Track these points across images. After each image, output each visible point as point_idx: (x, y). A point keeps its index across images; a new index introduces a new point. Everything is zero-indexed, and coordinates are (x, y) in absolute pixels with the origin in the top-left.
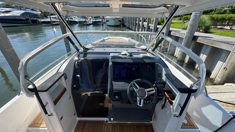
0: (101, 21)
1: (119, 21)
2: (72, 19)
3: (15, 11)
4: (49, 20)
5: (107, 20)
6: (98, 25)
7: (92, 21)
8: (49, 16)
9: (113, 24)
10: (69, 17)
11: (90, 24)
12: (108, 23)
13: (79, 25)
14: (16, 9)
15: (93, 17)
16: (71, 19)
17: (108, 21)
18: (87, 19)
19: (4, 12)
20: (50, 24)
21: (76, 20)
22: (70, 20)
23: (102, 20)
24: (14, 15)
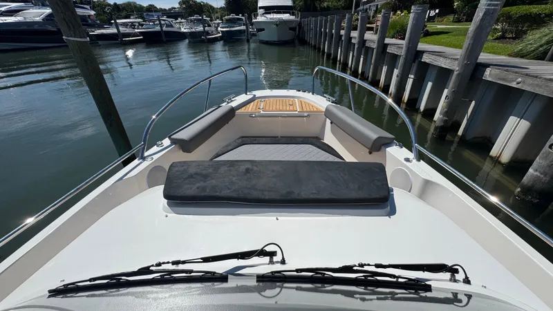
0: (244, 31)
1: (291, 29)
2: (172, 26)
3: (31, 11)
4: (113, 30)
5: (258, 28)
6: (238, 40)
7: (222, 29)
8: (113, 21)
9: (275, 38)
10: (163, 22)
11: (216, 40)
12: (263, 36)
13: (189, 42)
14: (33, 3)
15: (224, 21)
16: (167, 26)
17: (263, 30)
18: (209, 26)
19: (4, 12)
20: (117, 40)
21: (183, 30)
22: (164, 28)
23: (247, 27)
24: (28, 20)
